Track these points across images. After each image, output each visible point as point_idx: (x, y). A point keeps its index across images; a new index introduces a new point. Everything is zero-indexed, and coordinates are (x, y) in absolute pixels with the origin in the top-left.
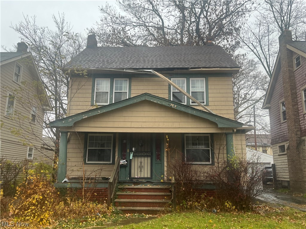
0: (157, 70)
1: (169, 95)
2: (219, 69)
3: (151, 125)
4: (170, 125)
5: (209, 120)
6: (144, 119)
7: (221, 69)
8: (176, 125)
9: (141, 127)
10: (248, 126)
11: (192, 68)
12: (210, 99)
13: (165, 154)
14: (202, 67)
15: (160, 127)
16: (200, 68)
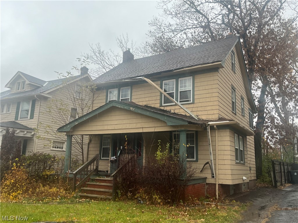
0: (147, 76)
1: (160, 97)
2: (200, 66)
3: (124, 127)
4: (134, 126)
5: (159, 119)
6: (116, 122)
7: (202, 66)
8: (139, 125)
9: (113, 129)
10: (229, 121)
11: (175, 70)
12: (196, 97)
13: (144, 152)
14: (184, 67)
15: (127, 128)
16: (183, 68)
